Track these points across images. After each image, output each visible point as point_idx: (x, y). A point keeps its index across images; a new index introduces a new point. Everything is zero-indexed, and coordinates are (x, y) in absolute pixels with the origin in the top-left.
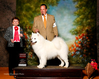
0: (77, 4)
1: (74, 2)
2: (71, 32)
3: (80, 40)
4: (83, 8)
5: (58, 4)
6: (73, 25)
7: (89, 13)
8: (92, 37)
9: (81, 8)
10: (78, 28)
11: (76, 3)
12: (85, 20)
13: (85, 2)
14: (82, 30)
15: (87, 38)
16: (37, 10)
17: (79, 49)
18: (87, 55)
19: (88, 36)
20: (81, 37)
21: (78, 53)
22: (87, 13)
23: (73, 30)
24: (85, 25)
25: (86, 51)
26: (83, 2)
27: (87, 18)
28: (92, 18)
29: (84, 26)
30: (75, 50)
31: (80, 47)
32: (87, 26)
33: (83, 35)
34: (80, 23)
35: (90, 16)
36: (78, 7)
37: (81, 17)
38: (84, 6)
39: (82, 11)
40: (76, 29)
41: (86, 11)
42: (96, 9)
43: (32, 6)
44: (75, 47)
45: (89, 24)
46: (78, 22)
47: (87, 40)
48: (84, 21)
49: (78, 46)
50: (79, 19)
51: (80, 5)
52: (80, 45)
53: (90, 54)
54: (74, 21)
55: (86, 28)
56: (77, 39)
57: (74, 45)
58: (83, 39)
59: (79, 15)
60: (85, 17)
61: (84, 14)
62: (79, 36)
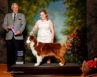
0: (67, 6)
1: (65, 3)
2: (62, 32)
3: (71, 40)
4: (73, 8)
5: (49, 6)
6: (64, 26)
7: (79, 13)
8: (82, 37)
9: (71, 9)
10: (69, 28)
11: (66, 4)
12: (75, 20)
13: (74, 2)
14: (73, 30)
15: (78, 37)
16: (28, 12)
17: (71, 49)
18: (78, 54)
19: (78, 36)
20: (71, 37)
21: (69, 52)
22: (77, 13)
23: (64, 31)
24: (76, 25)
25: (77, 51)
26: (73, 3)
27: (78, 19)
28: (82, 18)
29: (74, 26)
30: (66, 49)
31: (71, 47)
32: (78, 26)
33: (74, 35)
34: (71, 23)
35: (80, 16)
36: (68, 8)
37: (71, 17)
38: (74, 7)
39: (72, 11)
40: (67, 29)
41: (76, 12)
42: (86, 9)
43: (24, 9)
44: (67, 47)
45: (79, 24)
46: (69, 22)
47: (77, 39)
48: (75, 22)
49: (69, 46)
50: (69, 19)
51: (70, 6)
52: (71, 45)
53: (80, 53)
54: (65, 22)
55: (77, 28)
56: (68, 39)
57: (66, 45)
58: (74, 39)
59: (69, 16)
60: (76, 17)
61: (74, 15)
62: (70, 35)
